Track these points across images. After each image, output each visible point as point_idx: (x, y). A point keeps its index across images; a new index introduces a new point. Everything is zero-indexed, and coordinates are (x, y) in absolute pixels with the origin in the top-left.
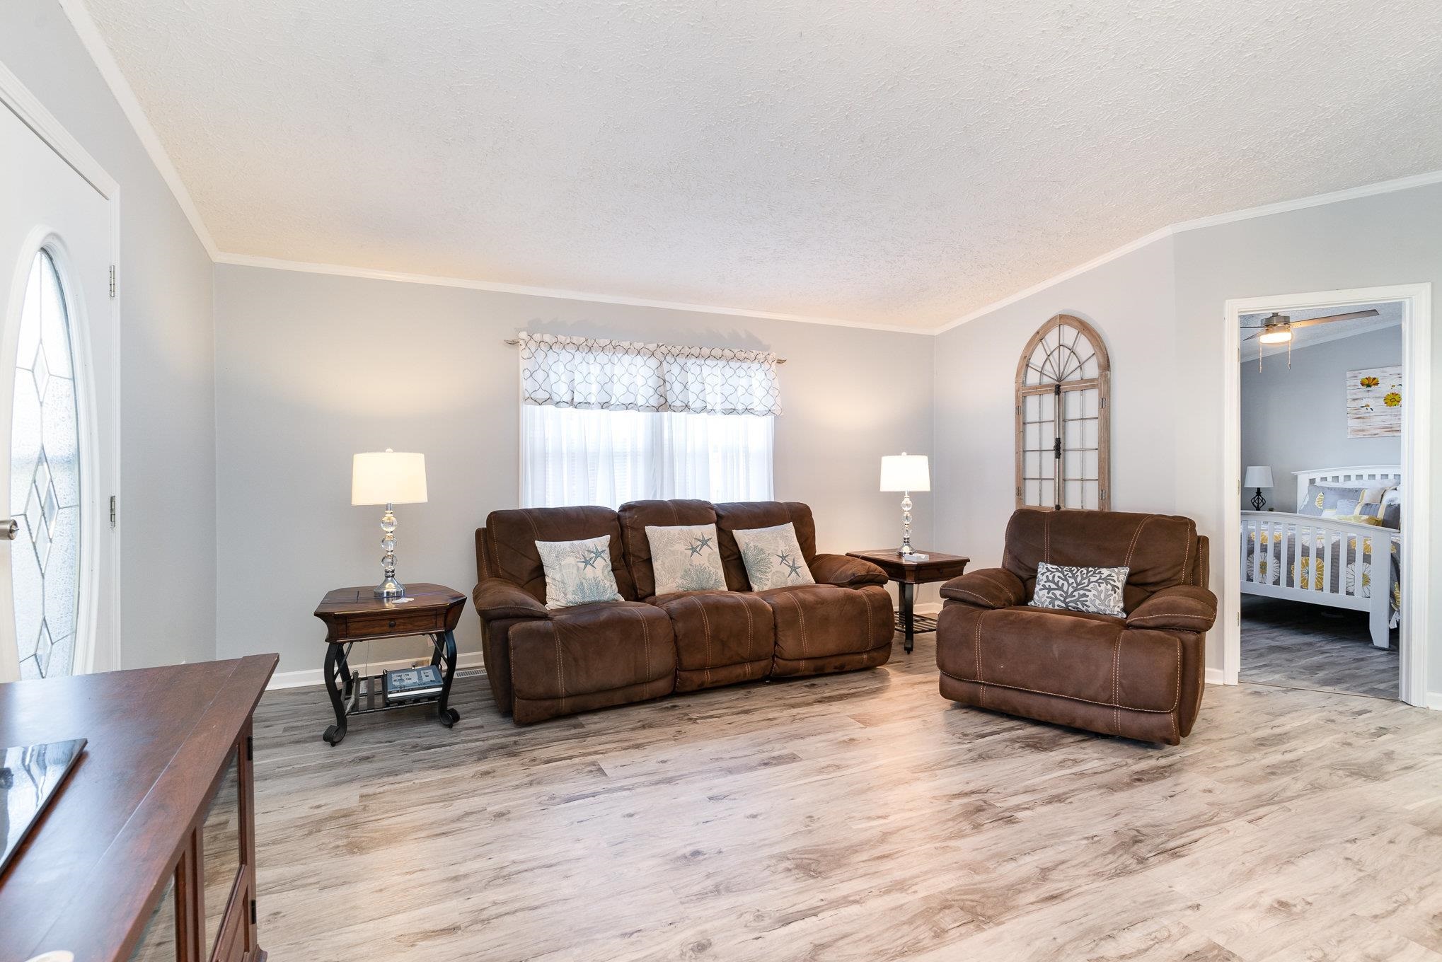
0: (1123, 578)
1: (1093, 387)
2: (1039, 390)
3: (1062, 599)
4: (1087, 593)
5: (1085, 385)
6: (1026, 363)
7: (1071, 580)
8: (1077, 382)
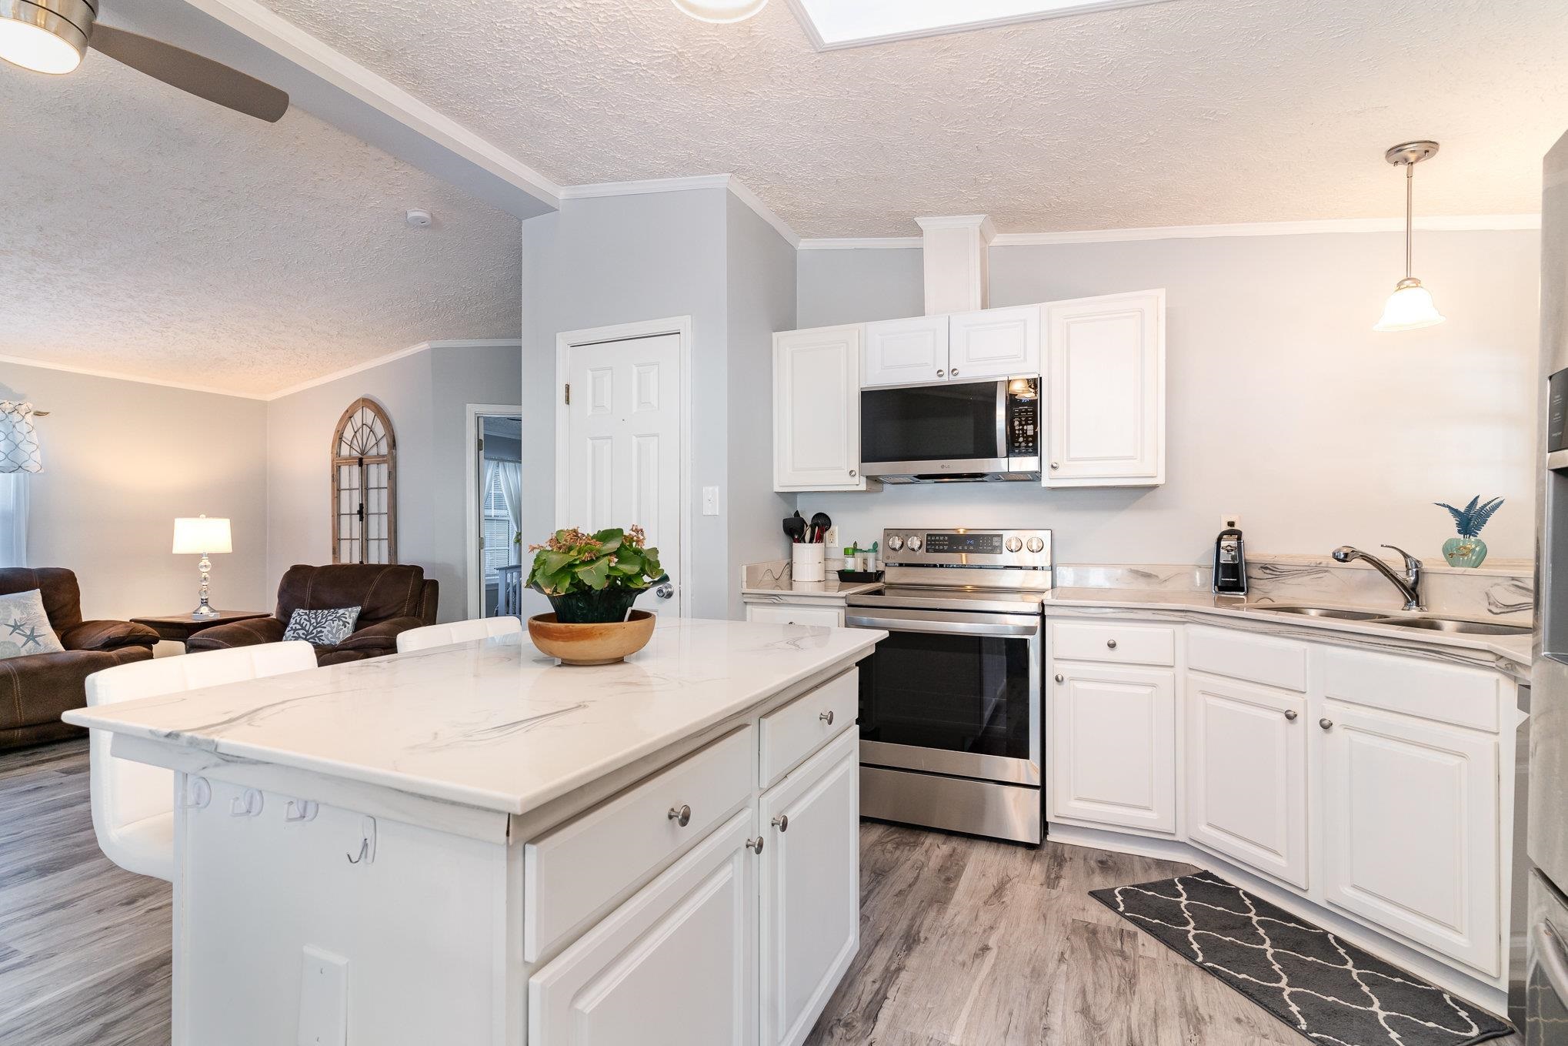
0: (355, 615)
1: (384, 462)
2: (349, 461)
3: (304, 637)
4: (323, 630)
5: (380, 459)
6: (339, 438)
7: (313, 621)
8: (375, 457)
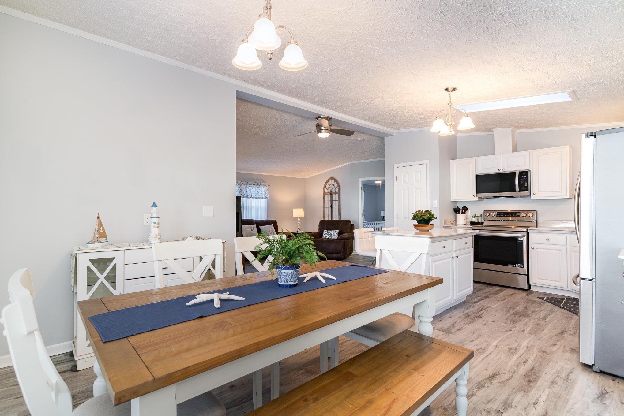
0: (338, 232)
1: (337, 194)
2: (328, 193)
3: (327, 236)
4: (332, 235)
5: (336, 193)
6: (325, 187)
7: (329, 233)
8: (335, 192)
